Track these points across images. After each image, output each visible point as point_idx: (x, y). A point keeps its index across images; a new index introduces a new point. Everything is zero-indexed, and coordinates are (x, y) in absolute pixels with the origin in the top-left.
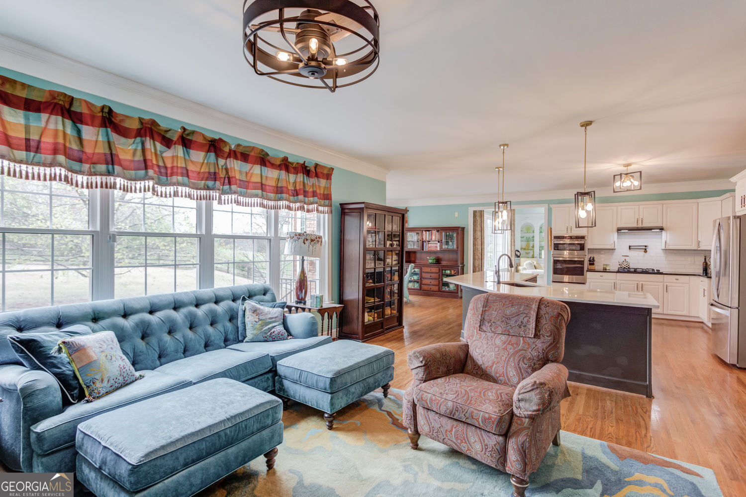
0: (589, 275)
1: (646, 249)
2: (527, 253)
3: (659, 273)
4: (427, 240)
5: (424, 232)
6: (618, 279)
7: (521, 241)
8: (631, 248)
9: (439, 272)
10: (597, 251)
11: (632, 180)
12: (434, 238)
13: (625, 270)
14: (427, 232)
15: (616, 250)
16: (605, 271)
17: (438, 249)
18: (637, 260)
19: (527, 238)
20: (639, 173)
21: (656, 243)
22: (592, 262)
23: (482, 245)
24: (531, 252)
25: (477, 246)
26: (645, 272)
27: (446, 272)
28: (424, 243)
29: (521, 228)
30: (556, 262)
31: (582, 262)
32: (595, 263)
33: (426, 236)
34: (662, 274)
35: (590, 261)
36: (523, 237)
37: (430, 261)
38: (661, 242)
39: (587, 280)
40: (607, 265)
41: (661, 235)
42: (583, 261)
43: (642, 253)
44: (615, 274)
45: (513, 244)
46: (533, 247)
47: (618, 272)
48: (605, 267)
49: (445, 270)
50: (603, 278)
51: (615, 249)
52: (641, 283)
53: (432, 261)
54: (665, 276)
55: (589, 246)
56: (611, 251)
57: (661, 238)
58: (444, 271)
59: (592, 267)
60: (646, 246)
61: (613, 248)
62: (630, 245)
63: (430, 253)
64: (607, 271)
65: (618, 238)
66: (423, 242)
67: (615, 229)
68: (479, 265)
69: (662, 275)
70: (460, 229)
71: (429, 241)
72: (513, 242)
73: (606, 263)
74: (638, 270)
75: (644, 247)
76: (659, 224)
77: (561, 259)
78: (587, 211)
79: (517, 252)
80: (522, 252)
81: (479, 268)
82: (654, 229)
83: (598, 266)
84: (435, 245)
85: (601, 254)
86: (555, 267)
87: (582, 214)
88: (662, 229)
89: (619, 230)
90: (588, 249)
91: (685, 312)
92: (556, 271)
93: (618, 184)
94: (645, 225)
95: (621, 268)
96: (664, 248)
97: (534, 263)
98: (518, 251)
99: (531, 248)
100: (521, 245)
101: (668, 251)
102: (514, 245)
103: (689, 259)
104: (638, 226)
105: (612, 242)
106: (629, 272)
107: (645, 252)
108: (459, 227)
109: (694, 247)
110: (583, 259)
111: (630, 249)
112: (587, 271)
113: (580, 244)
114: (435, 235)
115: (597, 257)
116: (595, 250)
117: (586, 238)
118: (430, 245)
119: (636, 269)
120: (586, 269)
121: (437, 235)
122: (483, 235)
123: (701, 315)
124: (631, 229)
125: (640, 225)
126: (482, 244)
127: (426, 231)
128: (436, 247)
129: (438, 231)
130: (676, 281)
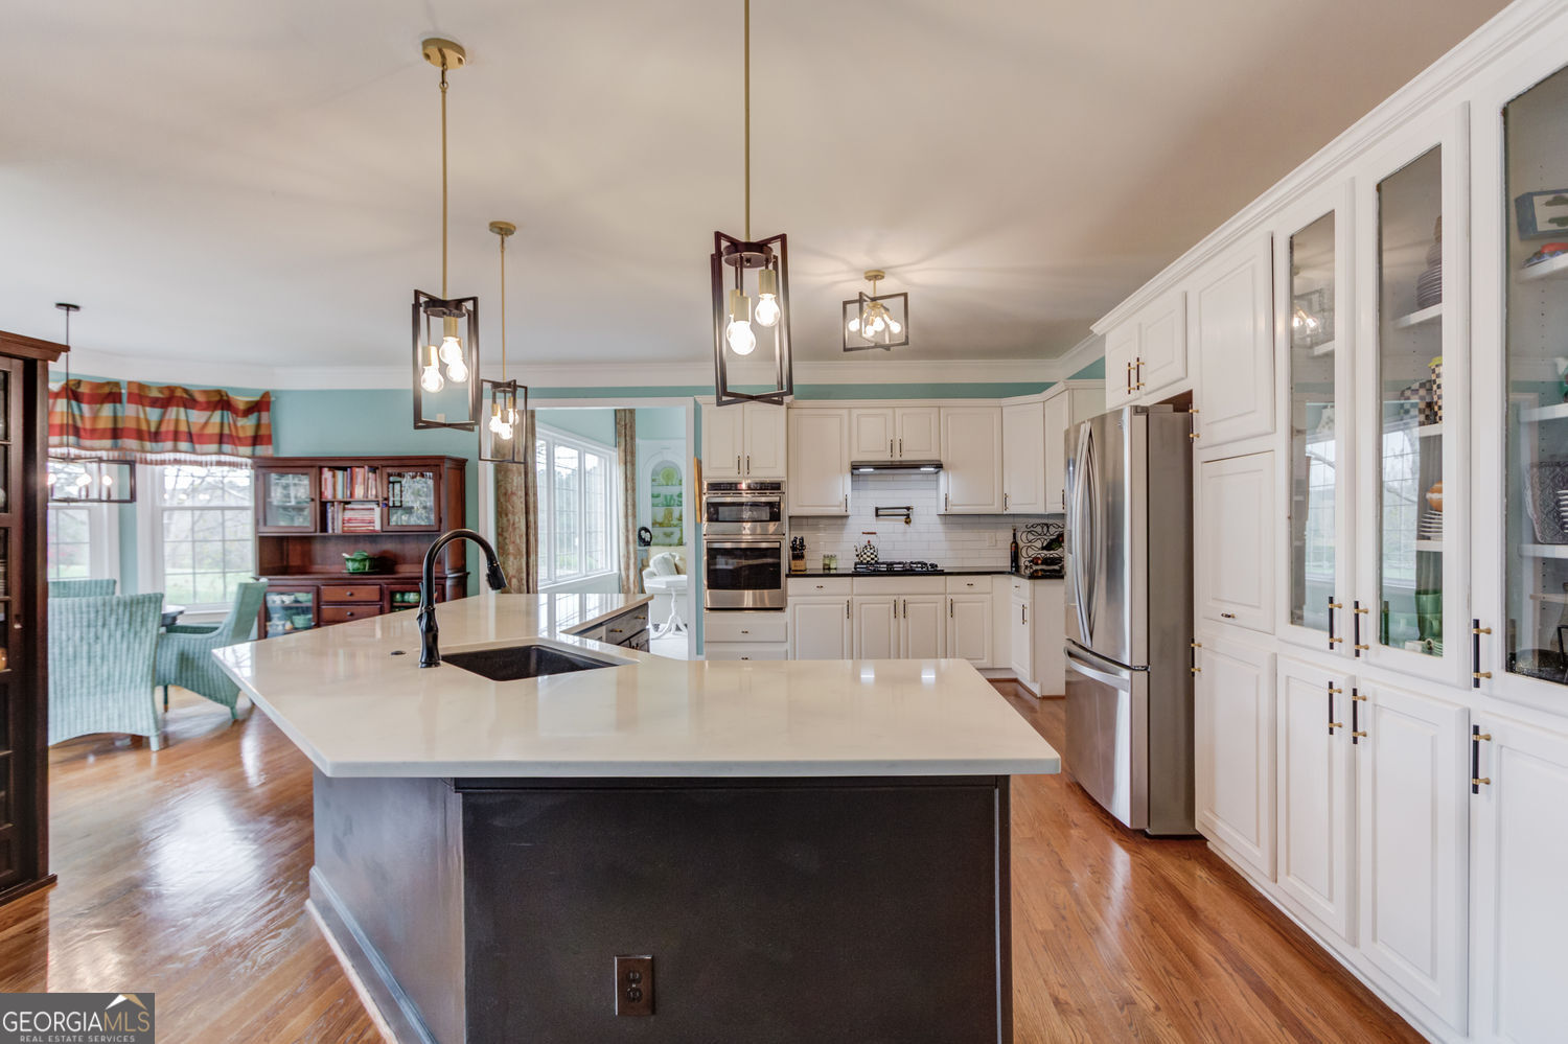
0: (793, 586)
1: (908, 516)
2: (668, 535)
3: (933, 571)
4: (340, 496)
5: (327, 474)
6: (855, 592)
7: (653, 505)
8: (880, 512)
9: (381, 600)
10: (810, 521)
11: (885, 316)
12: (359, 492)
13: (870, 568)
14: (339, 474)
15: (850, 520)
16: (827, 572)
17: (378, 527)
18: (894, 543)
19: (666, 497)
20: (902, 298)
21: (929, 499)
22: (798, 551)
23: (527, 513)
24: (676, 530)
25: (510, 516)
26: (908, 571)
27: (406, 597)
28: (330, 510)
29: (653, 475)
30: (713, 553)
31: (776, 552)
32: (805, 553)
33: (334, 485)
34: (942, 573)
35: (794, 548)
36: (658, 496)
37: (351, 566)
38: (938, 498)
39: (789, 598)
40: (831, 558)
41: (937, 481)
42: (779, 549)
43: (899, 524)
44: (850, 578)
45: (630, 511)
46: (680, 519)
47: (856, 574)
48: (827, 562)
49: (403, 593)
50: (823, 591)
51: (847, 517)
52: (903, 598)
53: (356, 565)
54: (949, 577)
55: (790, 508)
56: (839, 522)
57: (937, 488)
58: (398, 596)
59: (797, 565)
60: (908, 509)
61: (843, 513)
62: (879, 506)
63: (352, 538)
64: (832, 572)
65: (852, 489)
66: (324, 505)
67: (847, 467)
68: (519, 571)
69: (943, 577)
70: (447, 465)
71: (349, 503)
72: (630, 507)
73: (830, 554)
74: (898, 568)
75: (905, 512)
76: (933, 456)
77: (728, 545)
78: (755, 327)
79: (643, 532)
80: (656, 532)
81: (520, 580)
82: (924, 466)
83: (813, 562)
84: (366, 516)
85: (818, 529)
86: (712, 567)
87: (740, 338)
88: (939, 466)
89: (855, 467)
90: (790, 517)
91: (985, 661)
92: (716, 580)
93: (854, 325)
94: (907, 457)
95: (862, 563)
96: (943, 512)
97: (674, 557)
98: (647, 530)
99: (675, 522)
100: (654, 515)
101: (953, 519)
102: (634, 516)
103: (987, 537)
104: (893, 459)
105: (842, 499)
106: (876, 573)
107: (907, 523)
108: (442, 458)
109: (996, 509)
110: (777, 545)
111: (877, 515)
112: (787, 576)
113: (770, 505)
114: (366, 482)
115: (811, 539)
116: (804, 521)
117: (783, 488)
118: (348, 515)
119: (892, 564)
120: (784, 570)
121: (371, 482)
122: (530, 484)
123: (1014, 665)
124: (880, 467)
125: (897, 458)
126: (529, 509)
127: (333, 469)
128: (371, 522)
129: (374, 470)
130: (967, 589)
